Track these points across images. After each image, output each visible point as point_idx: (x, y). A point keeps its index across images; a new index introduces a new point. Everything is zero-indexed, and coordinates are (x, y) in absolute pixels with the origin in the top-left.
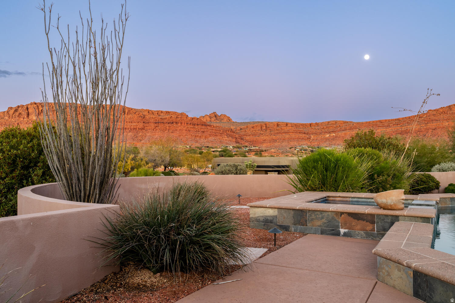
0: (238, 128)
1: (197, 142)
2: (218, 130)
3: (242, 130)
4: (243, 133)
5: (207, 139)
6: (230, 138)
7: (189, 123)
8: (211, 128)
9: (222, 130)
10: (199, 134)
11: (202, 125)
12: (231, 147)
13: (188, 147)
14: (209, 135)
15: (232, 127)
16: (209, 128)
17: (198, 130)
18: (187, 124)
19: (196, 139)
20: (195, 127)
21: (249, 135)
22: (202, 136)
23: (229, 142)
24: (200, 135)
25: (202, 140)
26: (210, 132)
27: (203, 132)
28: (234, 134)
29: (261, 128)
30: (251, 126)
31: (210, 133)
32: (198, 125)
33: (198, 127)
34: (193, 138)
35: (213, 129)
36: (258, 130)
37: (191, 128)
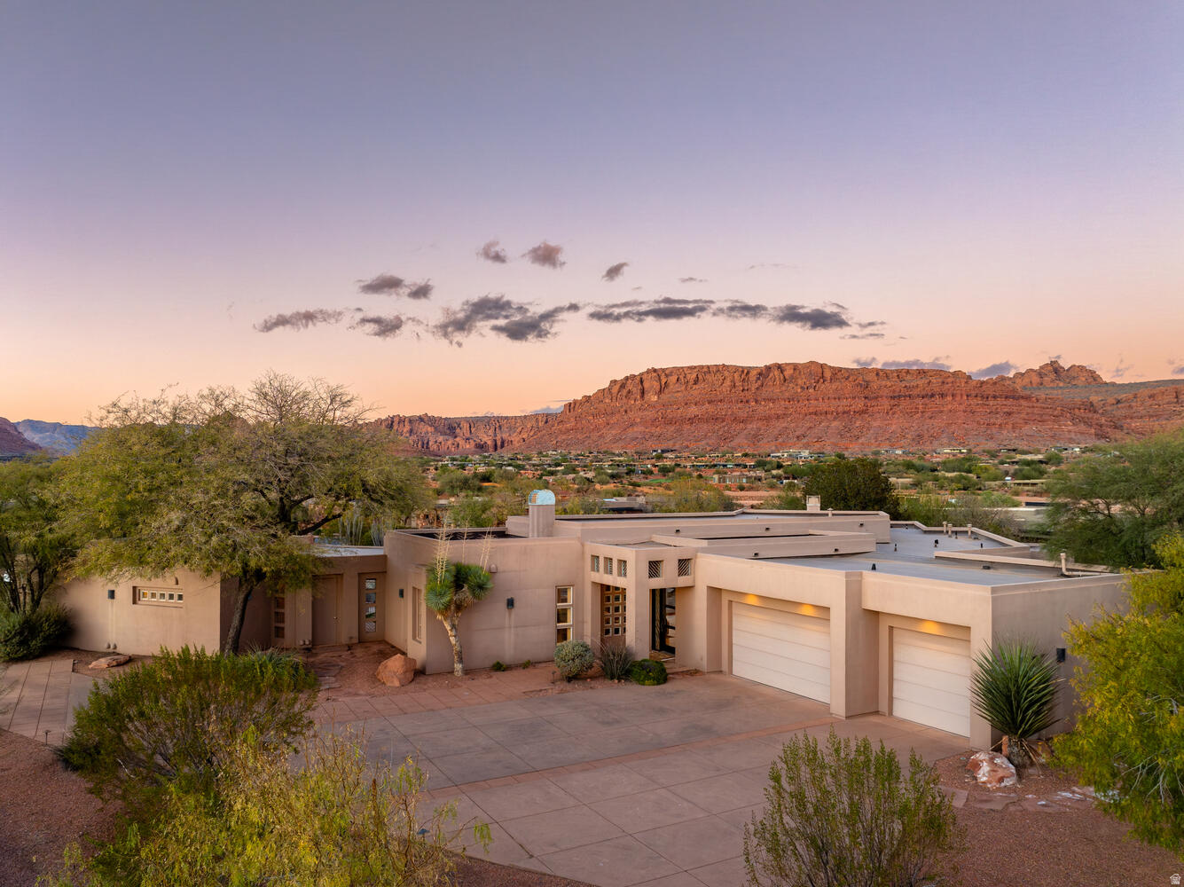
0: (1111, 400)
1: (992, 438)
2: (1048, 408)
3: (1119, 406)
4: (1120, 413)
5: (1017, 431)
6: (1082, 427)
7: (974, 393)
8: (1031, 404)
9: (1059, 408)
10: (997, 418)
11: (1006, 398)
12: (1077, 449)
13: (965, 451)
14: (1021, 421)
15: (1095, 398)
16: (1023, 402)
17: (997, 408)
18: (967, 396)
19: (989, 432)
20: (987, 403)
21: (1141, 417)
22: (1006, 423)
23: (1079, 436)
24: (999, 422)
25: (1005, 432)
26: (1028, 414)
27: (1009, 414)
28: (1096, 416)
29: (1177, 397)
30: (1147, 392)
31: (1026, 417)
32: (995, 397)
33: (995, 403)
34: (983, 428)
35: (1035, 405)
36: (1168, 403)
37: (978, 404)
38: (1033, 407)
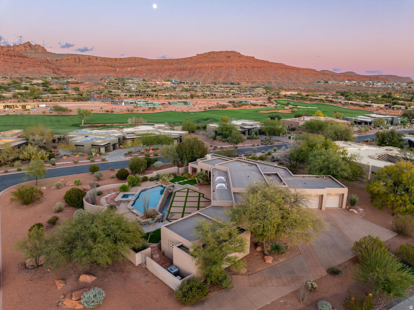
0: (54, 60)
1: (16, 72)
2: (35, 62)
3: (58, 62)
4: (58, 65)
5: (26, 70)
6: (48, 69)
7: (6, 54)
8: (29, 60)
9: (39, 62)
11: (19, 57)
14: (27, 66)
15: (49, 58)
16: (26, 59)
17: (16, 61)
18: (3, 55)
19: (15, 70)
20: (12, 58)
21: (65, 66)
22: (21, 67)
23: (48, 73)
24: (18, 66)
25: (21, 70)
26: (28, 63)
27: (21, 63)
28: (51, 65)
29: (75, 60)
30: (66, 58)
32: (15, 56)
33: (15, 58)
34: (12, 68)
35: (31, 60)
36: (73, 62)
37: (8, 58)
38: (30, 61)
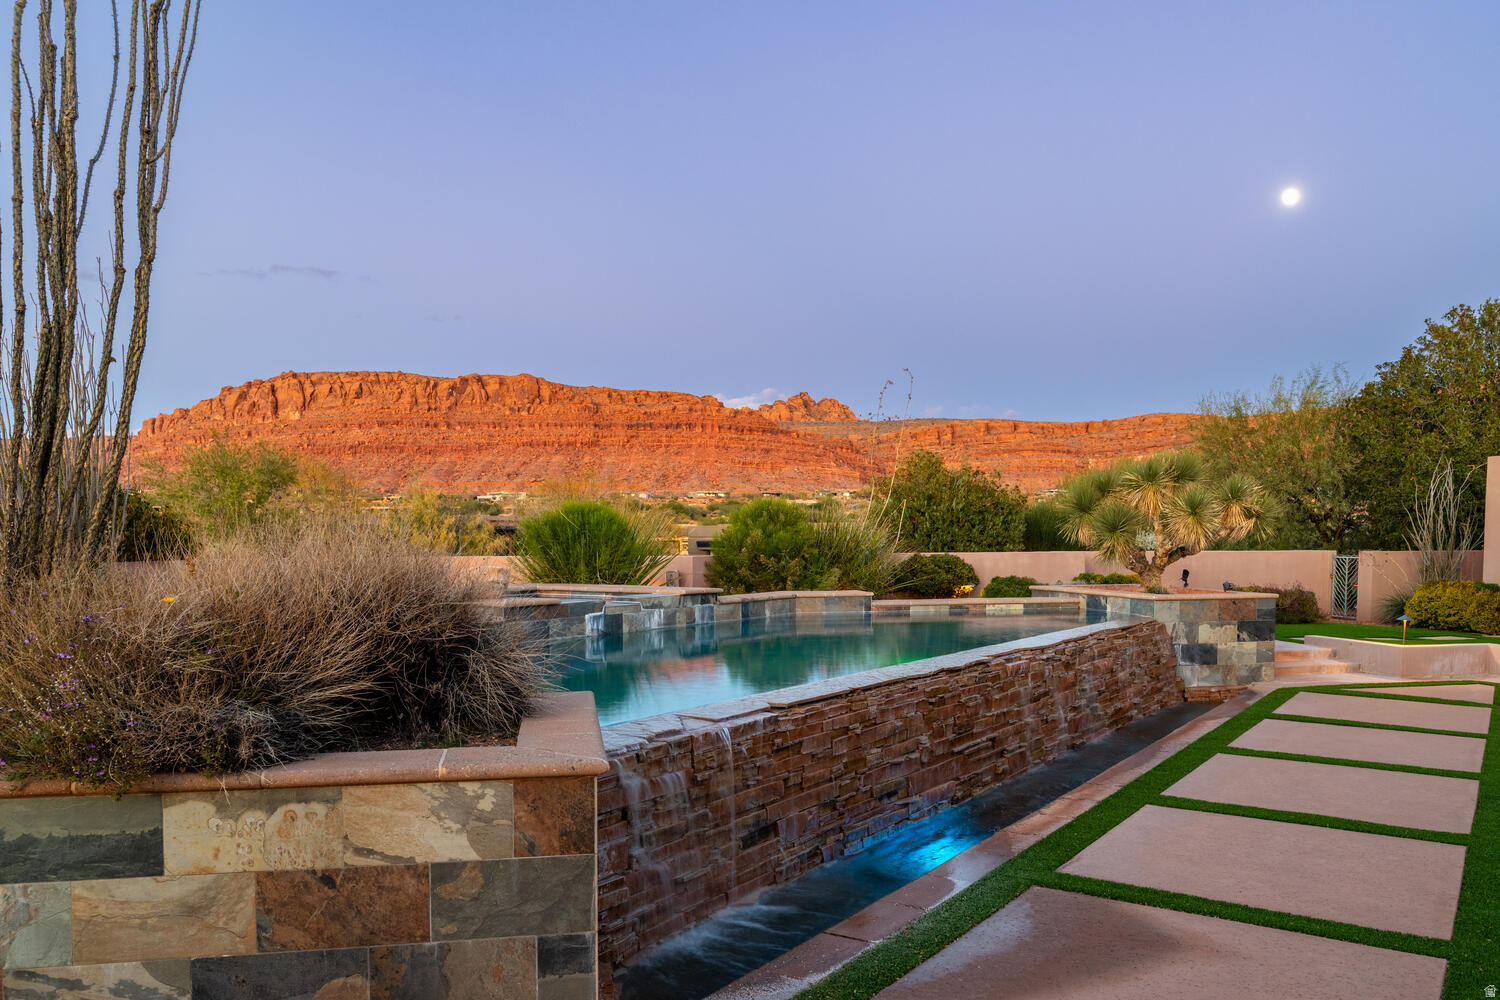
0: (872, 440)
1: (749, 481)
2: (809, 446)
3: (881, 446)
4: (884, 454)
5: (777, 472)
6: (846, 469)
7: (727, 424)
8: (791, 441)
9: (821, 446)
10: (754, 457)
11: (764, 431)
12: (847, 494)
13: (722, 495)
14: (782, 461)
15: (854, 437)
16: (783, 438)
17: (753, 445)
18: (719, 428)
19: (745, 472)
20: (743, 437)
22: (765, 462)
23: (843, 480)
24: (756, 460)
25: (763, 473)
26: (788, 452)
27: (767, 451)
28: (859, 457)
29: (939, 438)
30: (910, 431)
31: (786, 456)
32: (751, 430)
33: (752, 437)
34: (738, 468)
35: (796, 441)
36: (930, 445)
37: (731, 439)
38: (793, 444)
